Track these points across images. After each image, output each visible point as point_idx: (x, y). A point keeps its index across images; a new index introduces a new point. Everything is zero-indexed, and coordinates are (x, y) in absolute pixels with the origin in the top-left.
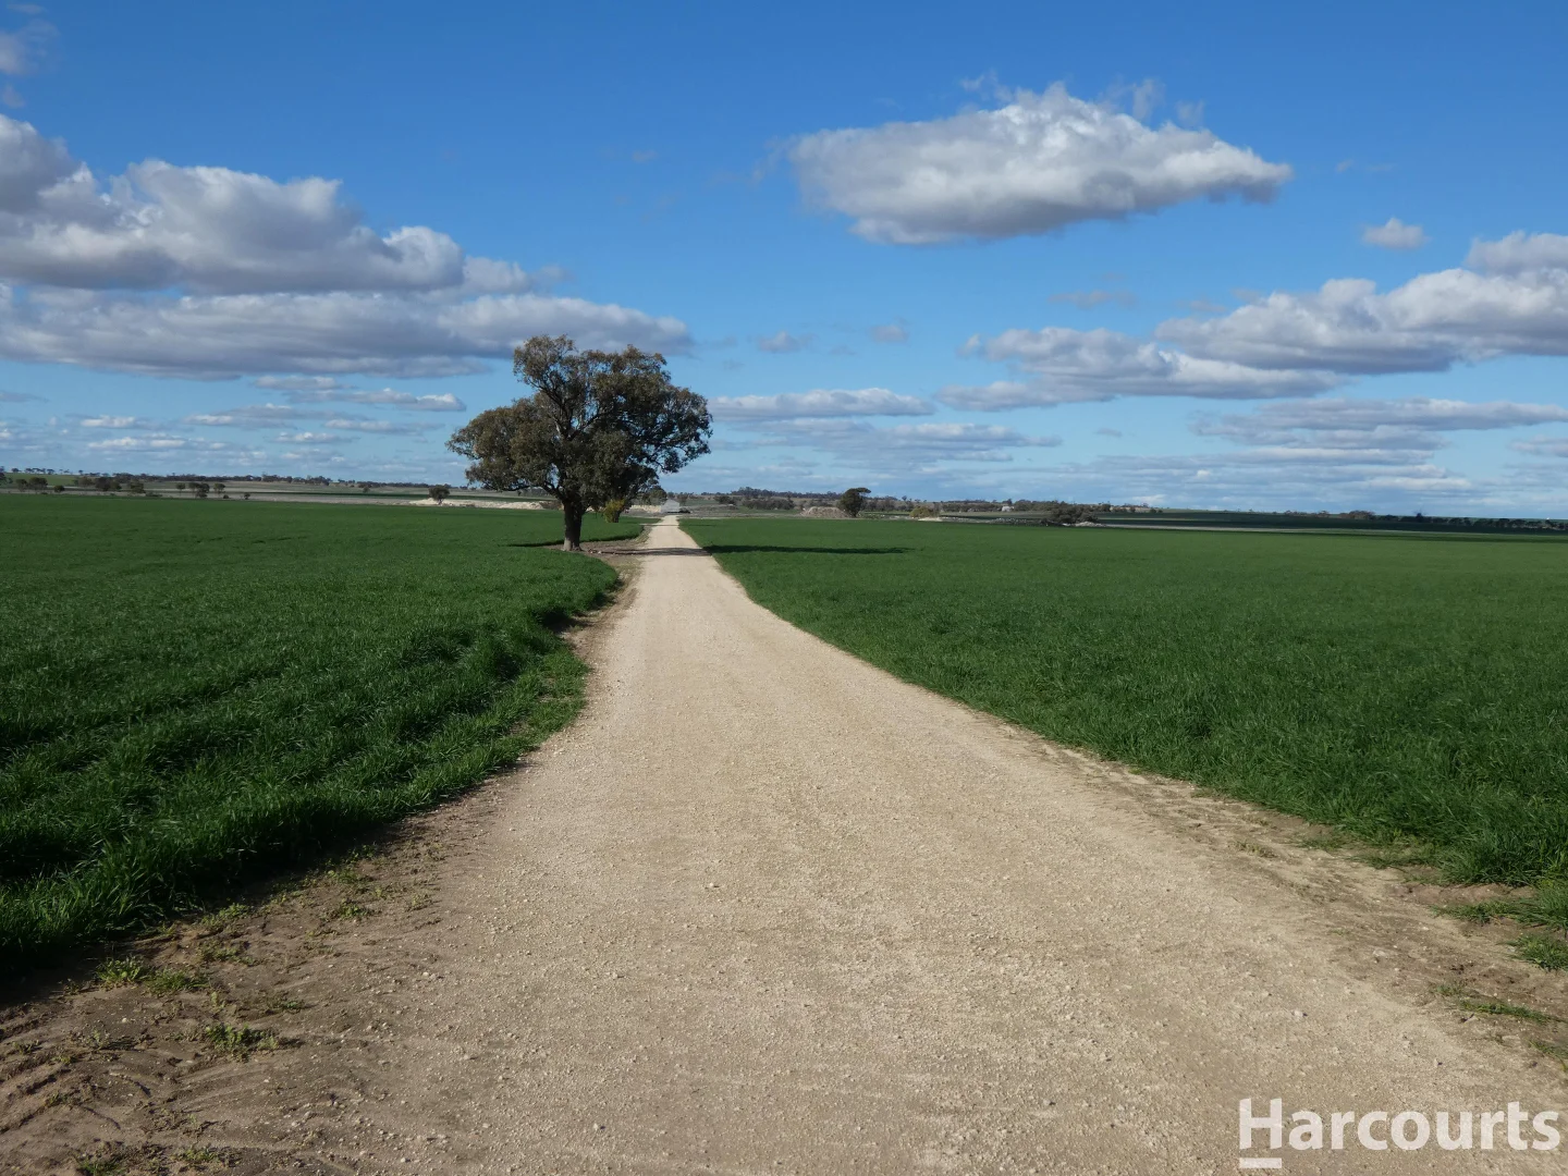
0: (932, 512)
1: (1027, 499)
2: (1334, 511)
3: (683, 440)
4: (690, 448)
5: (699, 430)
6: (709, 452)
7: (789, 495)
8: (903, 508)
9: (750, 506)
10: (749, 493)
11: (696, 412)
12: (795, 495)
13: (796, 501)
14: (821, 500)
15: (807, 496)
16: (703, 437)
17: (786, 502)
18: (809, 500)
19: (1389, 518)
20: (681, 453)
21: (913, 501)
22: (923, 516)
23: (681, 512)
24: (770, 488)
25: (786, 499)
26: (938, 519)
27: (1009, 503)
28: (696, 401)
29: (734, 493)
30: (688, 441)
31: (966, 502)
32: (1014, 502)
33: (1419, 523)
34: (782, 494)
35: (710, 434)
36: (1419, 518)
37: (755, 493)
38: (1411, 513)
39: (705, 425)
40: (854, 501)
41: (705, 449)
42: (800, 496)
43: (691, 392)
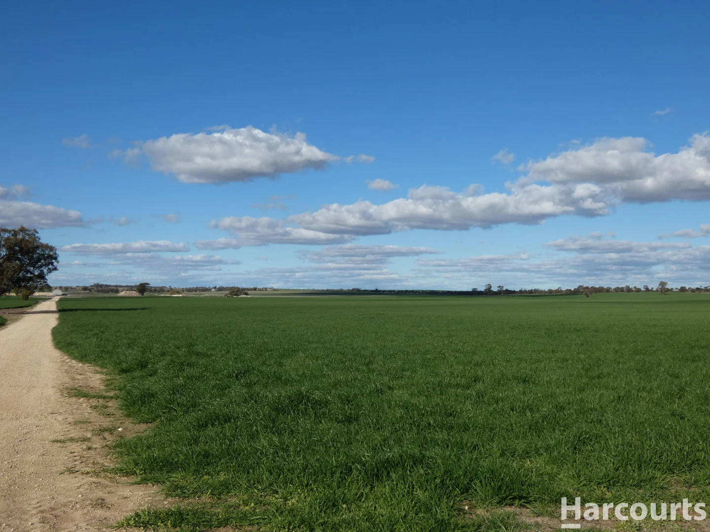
0: (178, 292)
1: (223, 286)
2: (345, 288)
3: (46, 265)
4: (49, 268)
5: (53, 261)
6: (58, 270)
7: (116, 286)
8: (169, 291)
9: (99, 291)
10: (97, 286)
11: (51, 253)
12: (120, 286)
13: (120, 289)
14: (130, 288)
15: (126, 286)
16: (55, 264)
17: (116, 289)
18: (126, 288)
19: (365, 291)
20: (45, 271)
21: (173, 287)
22: (175, 294)
23: (63, 295)
24: (108, 284)
25: (115, 288)
26: (180, 295)
27: (215, 288)
28: (51, 249)
29: (92, 286)
30: (48, 265)
31: (197, 288)
32: (217, 287)
33: (377, 292)
34: (114, 286)
35: (58, 262)
36: (377, 290)
37: (101, 286)
38: (374, 289)
39: (56, 259)
40: (143, 288)
41: (55, 269)
42: (123, 286)
43: (49, 245)
